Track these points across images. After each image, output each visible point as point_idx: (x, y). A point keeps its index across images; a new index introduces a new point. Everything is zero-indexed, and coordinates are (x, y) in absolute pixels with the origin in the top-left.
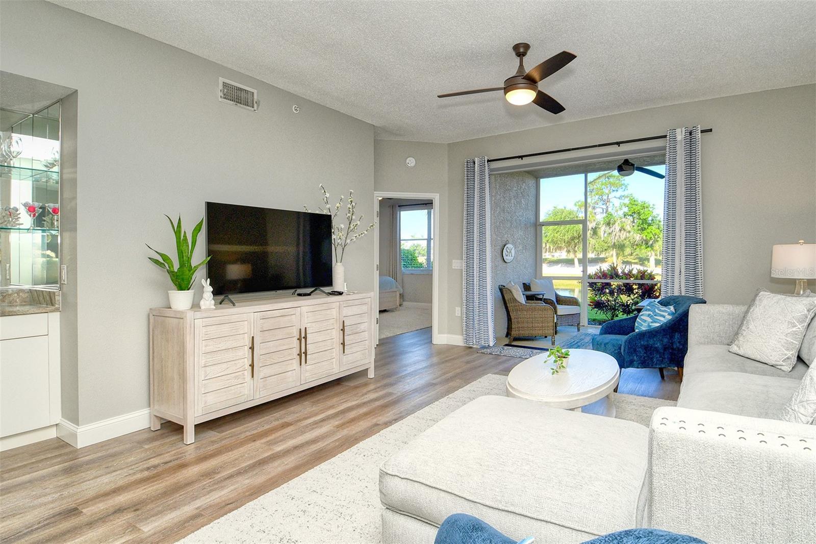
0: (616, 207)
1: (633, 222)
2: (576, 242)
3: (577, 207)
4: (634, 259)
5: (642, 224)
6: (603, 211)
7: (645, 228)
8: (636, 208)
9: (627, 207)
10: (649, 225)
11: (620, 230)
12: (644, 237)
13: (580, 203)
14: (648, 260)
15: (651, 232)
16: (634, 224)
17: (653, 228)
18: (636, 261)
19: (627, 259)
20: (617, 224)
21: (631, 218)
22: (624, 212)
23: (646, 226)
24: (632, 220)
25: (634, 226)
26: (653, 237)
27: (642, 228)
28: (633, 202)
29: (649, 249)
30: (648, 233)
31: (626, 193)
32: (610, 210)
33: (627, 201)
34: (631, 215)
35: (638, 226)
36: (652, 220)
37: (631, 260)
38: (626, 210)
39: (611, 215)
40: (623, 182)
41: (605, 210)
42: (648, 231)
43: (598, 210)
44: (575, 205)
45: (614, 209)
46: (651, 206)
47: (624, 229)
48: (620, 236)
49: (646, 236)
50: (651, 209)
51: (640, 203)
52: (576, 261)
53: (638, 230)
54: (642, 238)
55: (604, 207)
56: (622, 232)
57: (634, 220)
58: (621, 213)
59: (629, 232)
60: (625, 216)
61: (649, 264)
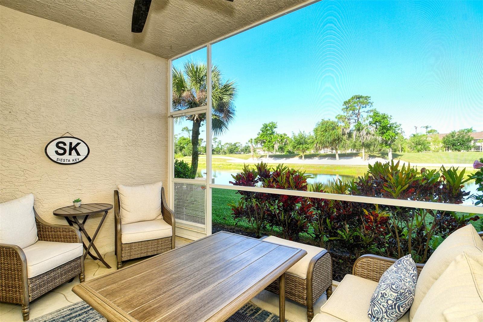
0: (364, 118)
1: (376, 128)
2: (337, 142)
3: (337, 119)
4: (378, 154)
5: (382, 129)
6: (355, 121)
7: (384, 132)
8: (378, 119)
9: (372, 118)
10: (388, 130)
11: (367, 134)
12: (384, 138)
13: (339, 116)
14: (387, 154)
15: (389, 135)
16: (377, 130)
17: (391, 132)
18: (379, 155)
19: (373, 154)
20: (364, 129)
21: (375, 126)
22: (370, 122)
23: (385, 131)
24: (375, 127)
25: (376, 131)
26: (390, 138)
27: (382, 132)
28: (376, 114)
29: (388, 147)
30: (387, 135)
31: (371, 108)
32: (360, 120)
33: (372, 114)
34: (375, 124)
35: (380, 131)
36: (390, 127)
37: (376, 155)
38: (371, 120)
39: (361, 123)
40: (369, 101)
41: (356, 121)
42: (387, 134)
43: (352, 121)
44: (336, 118)
45: (363, 119)
46: (389, 117)
47: (370, 133)
48: (367, 138)
49: (385, 138)
50: (389, 119)
51: (381, 114)
52: (337, 156)
53: (380, 134)
54: (383, 139)
55: (356, 118)
56: (368, 135)
57: (377, 127)
58: (367, 122)
59: (373, 135)
60: (370, 124)
61: (388, 157)
